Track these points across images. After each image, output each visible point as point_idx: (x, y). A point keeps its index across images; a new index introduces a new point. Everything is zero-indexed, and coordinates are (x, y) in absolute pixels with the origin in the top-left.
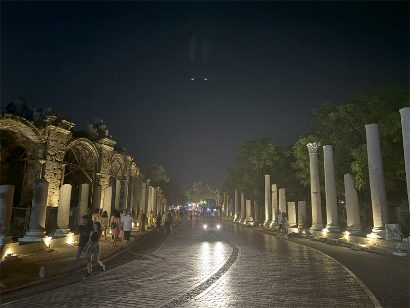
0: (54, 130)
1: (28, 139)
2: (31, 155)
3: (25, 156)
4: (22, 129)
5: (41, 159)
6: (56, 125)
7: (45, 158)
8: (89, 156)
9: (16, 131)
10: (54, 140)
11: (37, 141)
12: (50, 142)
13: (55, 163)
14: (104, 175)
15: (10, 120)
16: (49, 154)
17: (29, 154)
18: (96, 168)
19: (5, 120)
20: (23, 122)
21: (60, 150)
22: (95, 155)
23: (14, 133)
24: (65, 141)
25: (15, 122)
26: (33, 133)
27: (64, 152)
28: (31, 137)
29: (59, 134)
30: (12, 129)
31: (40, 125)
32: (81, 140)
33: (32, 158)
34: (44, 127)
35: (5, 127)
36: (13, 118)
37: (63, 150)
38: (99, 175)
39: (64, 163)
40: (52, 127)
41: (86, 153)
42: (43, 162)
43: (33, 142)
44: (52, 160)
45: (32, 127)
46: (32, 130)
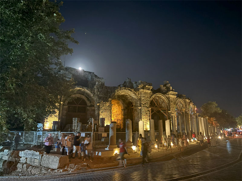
0: (143, 91)
1: (132, 97)
2: (135, 105)
3: (133, 106)
4: (129, 93)
5: (139, 107)
6: (144, 89)
7: (141, 106)
8: (163, 102)
9: (127, 94)
10: (143, 97)
11: (136, 98)
12: (142, 97)
13: (145, 108)
14: (173, 112)
15: (124, 90)
16: (142, 104)
17: (134, 105)
18: (168, 109)
19: (122, 91)
20: (129, 90)
21: (147, 101)
22: (166, 101)
23: (127, 96)
24: (149, 96)
25: (126, 91)
26: (134, 94)
27: (149, 102)
28: (134, 97)
29: (145, 93)
30: (126, 94)
31: (137, 90)
32: (157, 94)
33: (136, 106)
34: (138, 91)
35: (123, 94)
36: (125, 89)
37: (149, 101)
38: (170, 112)
39: (150, 108)
40: (142, 90)
41: (161, 101)
42: (140, 108)
43: (135, 99)
44: (144, 107)
45: (133, 92)
46: (134, 93)
